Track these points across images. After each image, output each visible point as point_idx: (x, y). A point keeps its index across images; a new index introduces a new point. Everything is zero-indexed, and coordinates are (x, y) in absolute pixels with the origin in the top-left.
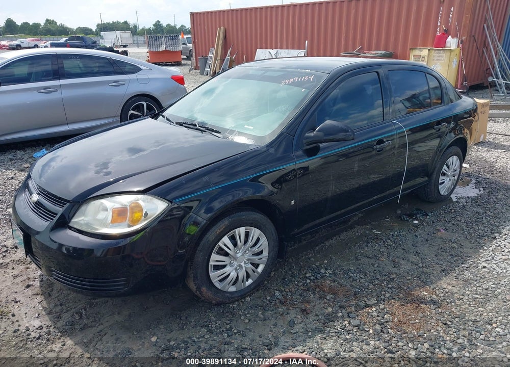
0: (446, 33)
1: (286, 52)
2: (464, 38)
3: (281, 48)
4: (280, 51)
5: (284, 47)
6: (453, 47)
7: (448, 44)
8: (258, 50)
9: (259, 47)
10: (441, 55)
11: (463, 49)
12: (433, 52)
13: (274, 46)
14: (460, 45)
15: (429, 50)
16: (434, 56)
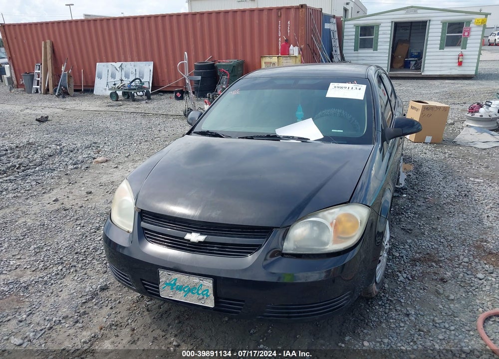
0: (287, 43)
1: (133, 65)
2: (302, 46)
3: (126, 61)
4: (124, 63)
5: (129, 59)
6: (296, 54)
7: (291, 52)
8: (97, 64)
9: (98, 60)
10: (288, 61)
11: (303, 56)
12: (281, 58)
13: (116, 58)
14: (301, 53)
15: (278, 57)
16: (283, 62)
